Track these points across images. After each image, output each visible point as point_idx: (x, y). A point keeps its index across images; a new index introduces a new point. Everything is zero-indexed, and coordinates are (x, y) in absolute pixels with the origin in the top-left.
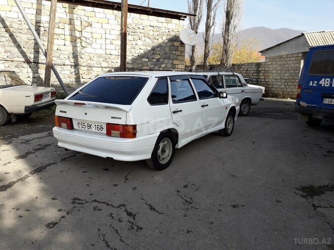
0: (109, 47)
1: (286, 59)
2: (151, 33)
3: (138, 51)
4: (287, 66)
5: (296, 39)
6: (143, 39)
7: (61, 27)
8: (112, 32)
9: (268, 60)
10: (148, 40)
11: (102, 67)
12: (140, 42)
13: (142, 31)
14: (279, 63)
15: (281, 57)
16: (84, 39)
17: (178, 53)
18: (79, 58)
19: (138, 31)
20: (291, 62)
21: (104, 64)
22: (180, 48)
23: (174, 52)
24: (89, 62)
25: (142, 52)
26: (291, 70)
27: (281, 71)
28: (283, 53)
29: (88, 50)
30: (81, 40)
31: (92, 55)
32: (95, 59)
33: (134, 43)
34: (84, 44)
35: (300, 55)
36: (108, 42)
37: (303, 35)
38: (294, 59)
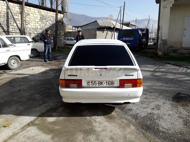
0: (37, 25)
1: (91, 30)
2: (52, 19)
3: (47, 27)
4: (91, 33)
5: (94, 23)
6: (49, 21)
7: (17, 15)
8: (38, 18)
9: (83, 31)
10: (51, 22)
11: (35, 34)
12: (48, 23)
13: (48, 18)
14: (88, 32)
15: (88, 29)
16: (27, 21)
17: (61, 28)
18: (25, 30)
19: (47, 18)
20: (93, 32)
21: (35, 32)
22: (62, 26)
23: (60, 27)
24: (30, 31)
25: (49, 27)
26: (93, 35)
27: (89, 35)
28: (89, 28)
29: (29, 26)
30: (25, 21)
31: (30, 28)
32: (32, 30)
33: (46, 23)
34: (27, 23)
35: (96, 29)
36: (36, 22)
37: (96, 21)
38: (94, 30)
